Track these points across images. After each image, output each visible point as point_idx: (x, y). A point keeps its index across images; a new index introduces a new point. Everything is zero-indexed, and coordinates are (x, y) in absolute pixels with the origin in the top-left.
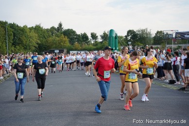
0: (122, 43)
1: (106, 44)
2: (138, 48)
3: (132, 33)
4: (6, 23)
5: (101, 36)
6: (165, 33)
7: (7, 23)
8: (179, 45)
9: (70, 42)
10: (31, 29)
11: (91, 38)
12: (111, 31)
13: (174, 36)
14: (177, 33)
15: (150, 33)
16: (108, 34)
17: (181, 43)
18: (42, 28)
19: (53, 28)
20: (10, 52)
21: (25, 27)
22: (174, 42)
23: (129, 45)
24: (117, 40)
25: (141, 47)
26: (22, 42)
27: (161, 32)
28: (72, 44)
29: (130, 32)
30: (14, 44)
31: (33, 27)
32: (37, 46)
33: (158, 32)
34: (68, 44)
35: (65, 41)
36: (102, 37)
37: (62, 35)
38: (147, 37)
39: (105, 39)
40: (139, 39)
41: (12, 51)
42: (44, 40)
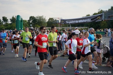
0: (26, 25)
1: (14, 25)
3: (33, 19)
5: (10, 19)
6: (55, 20)
8: (63, 28)
11: (3, 21)
12: (18, 16)
13: (60, 22)
14: (61, 20)
15: (45, 19)
16: (16, 18)
17: (64, 27)
22: (60, 25)
23: (30, 26)
24: (22, 23)
27: (52, 19)
29: (31, 18)
33: (50, 19)
36: (11, 20)
38: (43, 22)
39: (13, 22)
40: (38, 23)
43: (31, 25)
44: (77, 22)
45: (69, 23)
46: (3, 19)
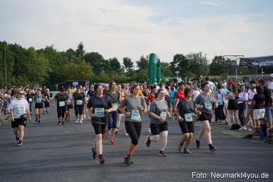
0: (167, 72)
1: (145, 73)
2: (188, 80)
3: (180, 59)
4: (4, 43)
5: (137, 62)
6: (226, 59)
7: (6, 43)
8: (246, 76)
9: (94, 70)
10: (40, 52)
11: (124, 65)
12: (152, 56)
13: (238, 63)
14: (242, 60)
15: (205, 59)
16: (148, 59)
17: (247, 74)
18: (55, 51)
19: (70, 51)
20: (10, 85)
21: (31, 49)
22: (239, 71)
24: (160, 68)
25: (193, 78)
26: (27, 69)
27: (220, 58)
28: (98, 74)
29: (177, 57)
30: (15, 73)
31: (42, 49)
32: (47, 75)
33: (216, 58)
34: (91, 74)
35: (87, 69)
36: (140, 64)
37: (84, 60)
38: (201, 65)
39: (143, 67)
40: (191, 67)
41: (12, 83)
42: (58, 68)
43: (177, 72)
45: (258, 66)
46: (124, 63)
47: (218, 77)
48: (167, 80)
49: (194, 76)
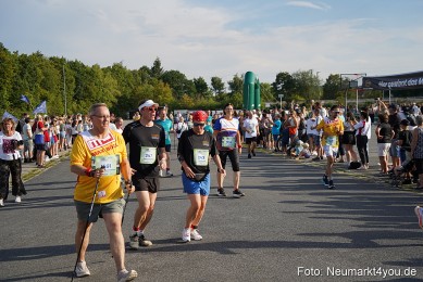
0: (268, 95)
1: (239, 97)
3: (284, 78)
4: (63, 60)
5: (229, 83)
6: (344, 79)
7: (65, 60)
9: (174, 94)
10: (105, 70)
11: (211, 87)
12: (248, 75)
13: (360, 83)
14: (365, 79)
15: (316, 78)
16: (243, 79)
18: (125, 69)
19: (144, 68)
20: (71, 112)
21: (96, 67)
22: (360, 94)
24: (258, 91)
26: (90, 93)
27: (336, 76)
28: (179, 98)
29: (281, 77)
30: (77, 98)
31: (109, 67)
32: (116, 100)
33: (331, 77)
34: (170, 98)
35: (166, 92)
36: (232, 85)
37: (161, 81)
38: (312, 86)
39: (236, 90)
41: (73, 110)
42: (129, 91)
43: (281, 96)
44: (412, 82)
45: (387, 87)
46: (213, 84)
47: (333, 102)
48: (268, 105)
49: (302, 100)
